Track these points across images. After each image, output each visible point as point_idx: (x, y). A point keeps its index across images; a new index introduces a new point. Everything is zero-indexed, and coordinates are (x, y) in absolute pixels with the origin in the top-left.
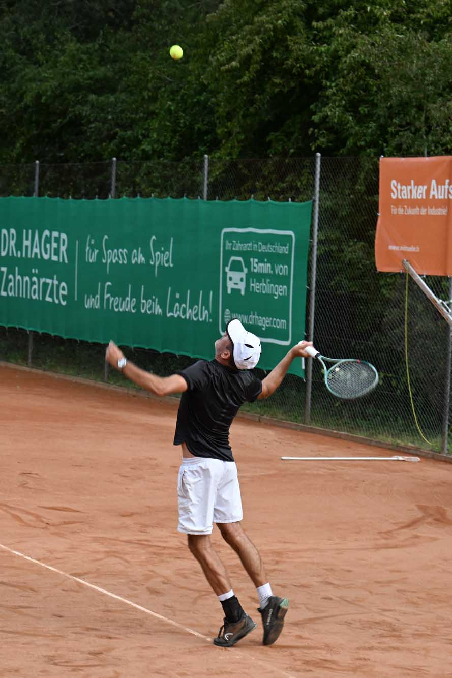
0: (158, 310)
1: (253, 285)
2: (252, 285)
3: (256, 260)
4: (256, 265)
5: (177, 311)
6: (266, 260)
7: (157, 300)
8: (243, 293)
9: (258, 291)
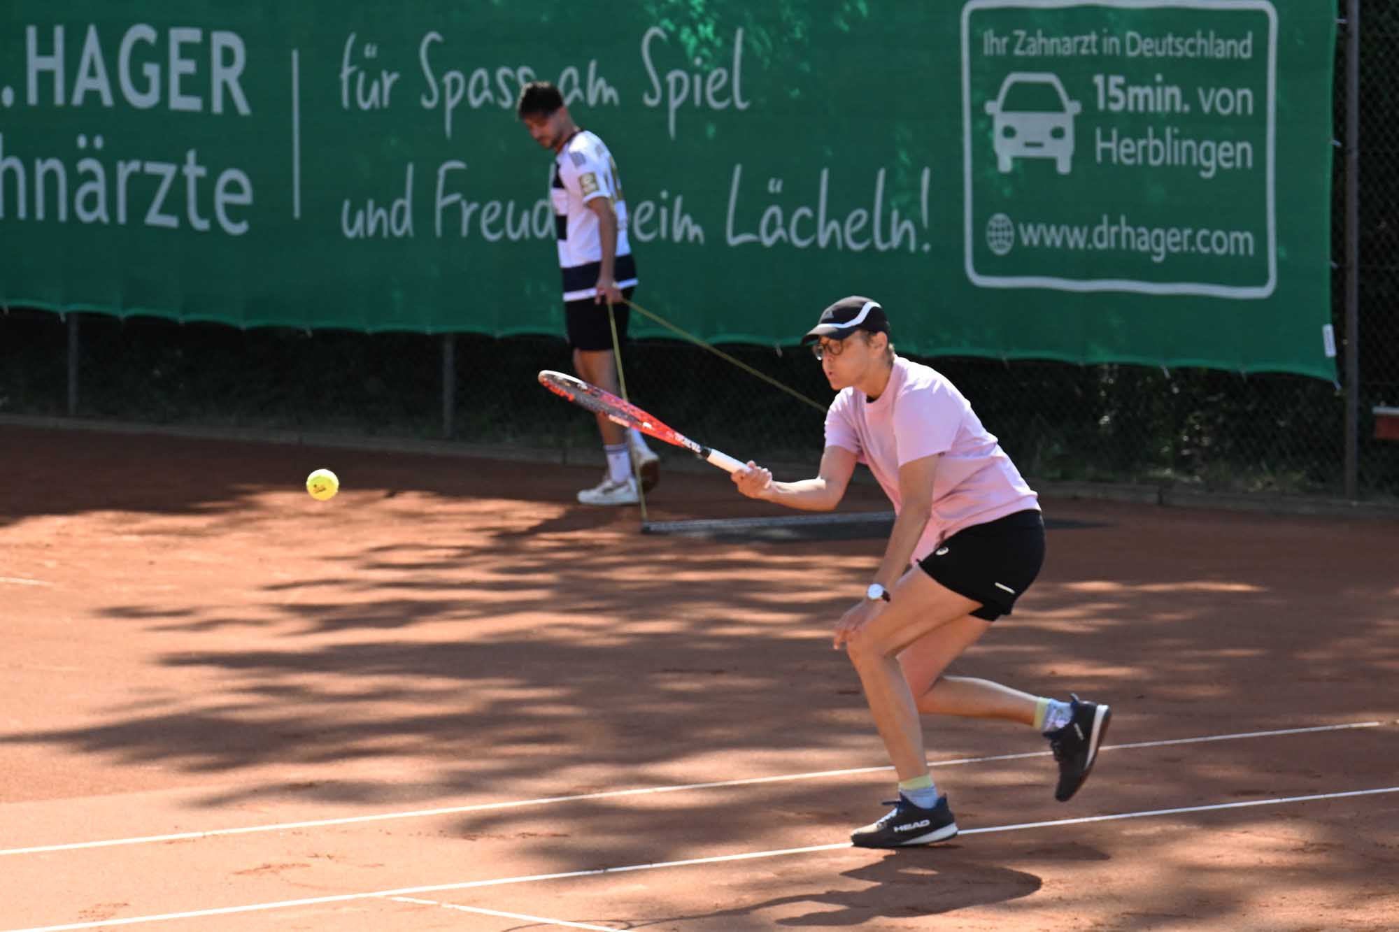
0: (686, 228)
1: (1112, 145)
2: (1100, 145)
3: (1117, 80)
4: (1114, 92)
5: (771, 228)
6: (1159, 78)
7: (678, 202)
8: (1064, 167)
9: (1130, 162)
